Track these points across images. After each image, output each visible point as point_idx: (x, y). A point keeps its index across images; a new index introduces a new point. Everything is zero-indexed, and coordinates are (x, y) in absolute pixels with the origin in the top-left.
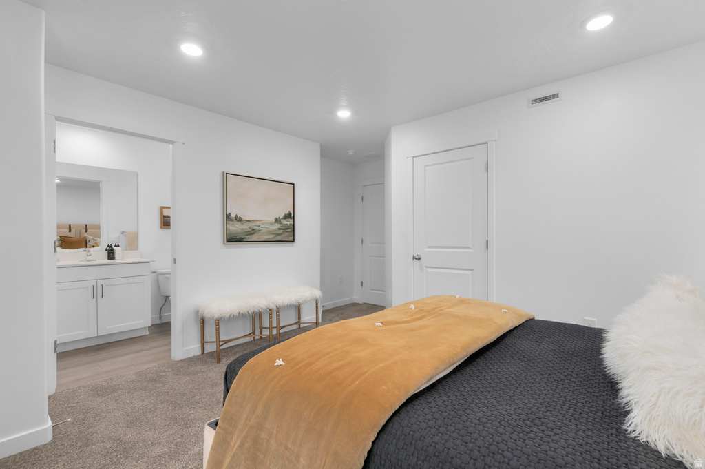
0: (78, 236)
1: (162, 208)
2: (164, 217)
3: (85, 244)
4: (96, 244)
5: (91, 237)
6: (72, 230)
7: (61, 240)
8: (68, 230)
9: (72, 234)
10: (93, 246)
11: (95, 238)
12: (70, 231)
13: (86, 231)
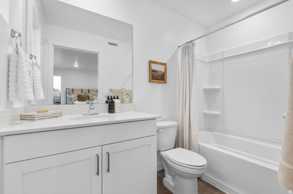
0: (85, 95)
1: (151, 62)
2: (153, 71)
3: (88, 99)
4: (93, 99)
5: (91, 96)
6: (83, 92)
7: (78, 97)
8: (81, 92)
9: (83, 94)
10: (92, 100)
11: (93, 96)
12: (82, 93)
13: (89, 93)
